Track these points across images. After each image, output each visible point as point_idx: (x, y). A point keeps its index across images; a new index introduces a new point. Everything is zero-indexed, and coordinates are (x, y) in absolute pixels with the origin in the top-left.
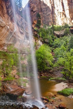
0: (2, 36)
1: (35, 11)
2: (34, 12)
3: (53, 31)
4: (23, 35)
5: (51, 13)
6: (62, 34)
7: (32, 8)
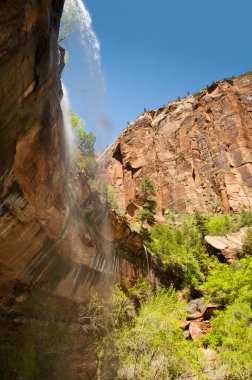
0: (17, 253)
1: (138, 169)
2: (134, 171)
3: (200, 235)
4: (90, 249)
5: (191, 173)
6: (234, 246)
7: (130, 158)
